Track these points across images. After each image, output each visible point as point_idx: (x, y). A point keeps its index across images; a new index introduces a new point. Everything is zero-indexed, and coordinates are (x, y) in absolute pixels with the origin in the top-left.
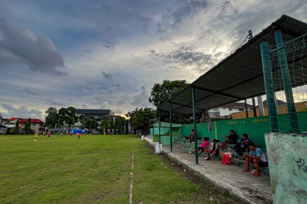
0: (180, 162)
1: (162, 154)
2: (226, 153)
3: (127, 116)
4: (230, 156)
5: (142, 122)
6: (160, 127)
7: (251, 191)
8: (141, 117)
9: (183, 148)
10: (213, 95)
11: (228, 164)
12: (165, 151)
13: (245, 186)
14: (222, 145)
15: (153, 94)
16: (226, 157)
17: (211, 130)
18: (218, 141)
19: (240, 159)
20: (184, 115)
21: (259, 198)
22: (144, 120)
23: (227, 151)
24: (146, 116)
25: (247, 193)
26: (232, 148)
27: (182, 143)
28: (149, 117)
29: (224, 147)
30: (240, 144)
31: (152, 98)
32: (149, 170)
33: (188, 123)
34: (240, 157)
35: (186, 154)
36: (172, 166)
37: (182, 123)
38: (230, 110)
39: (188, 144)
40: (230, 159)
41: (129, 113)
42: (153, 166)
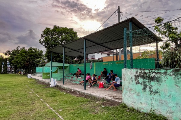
0: (73, 90)
1: (56, 86)
2: (101, 82)
3: (6, 54)
4: (103, 83)
5: (26, 61)
6: (52, 66)
7: (114, 97)
8: (26, 57)
9: (72, 82)
10: (96, 45)
11: (102, 88)
12: (58, 84)
13: (111, 95)
14: (98, 77)
15: (43, 37)
16: (101, 84)
17: (91, 68)
18: (96, 75)
19: (108, 84)
20: (71, 57)
21: (117, 98)
22: (29, 59)
23: (101, 81)
24: (31, 56)
25: (112, 97)
26: (104, 79)
27: (70, 78)
28: (34, 56)
29: (100, 78)
30: (108, 76)
31: (42, 40)
32: (54, 96)
33: (73, 63)
34: (108, 83)
35: (75, 85)
36: (68, 93)
37: (68, 63)
38: (102, 54)
39: (75, 79)
40: (103, 85)
41: (9, 51)
42: (55, 94)
